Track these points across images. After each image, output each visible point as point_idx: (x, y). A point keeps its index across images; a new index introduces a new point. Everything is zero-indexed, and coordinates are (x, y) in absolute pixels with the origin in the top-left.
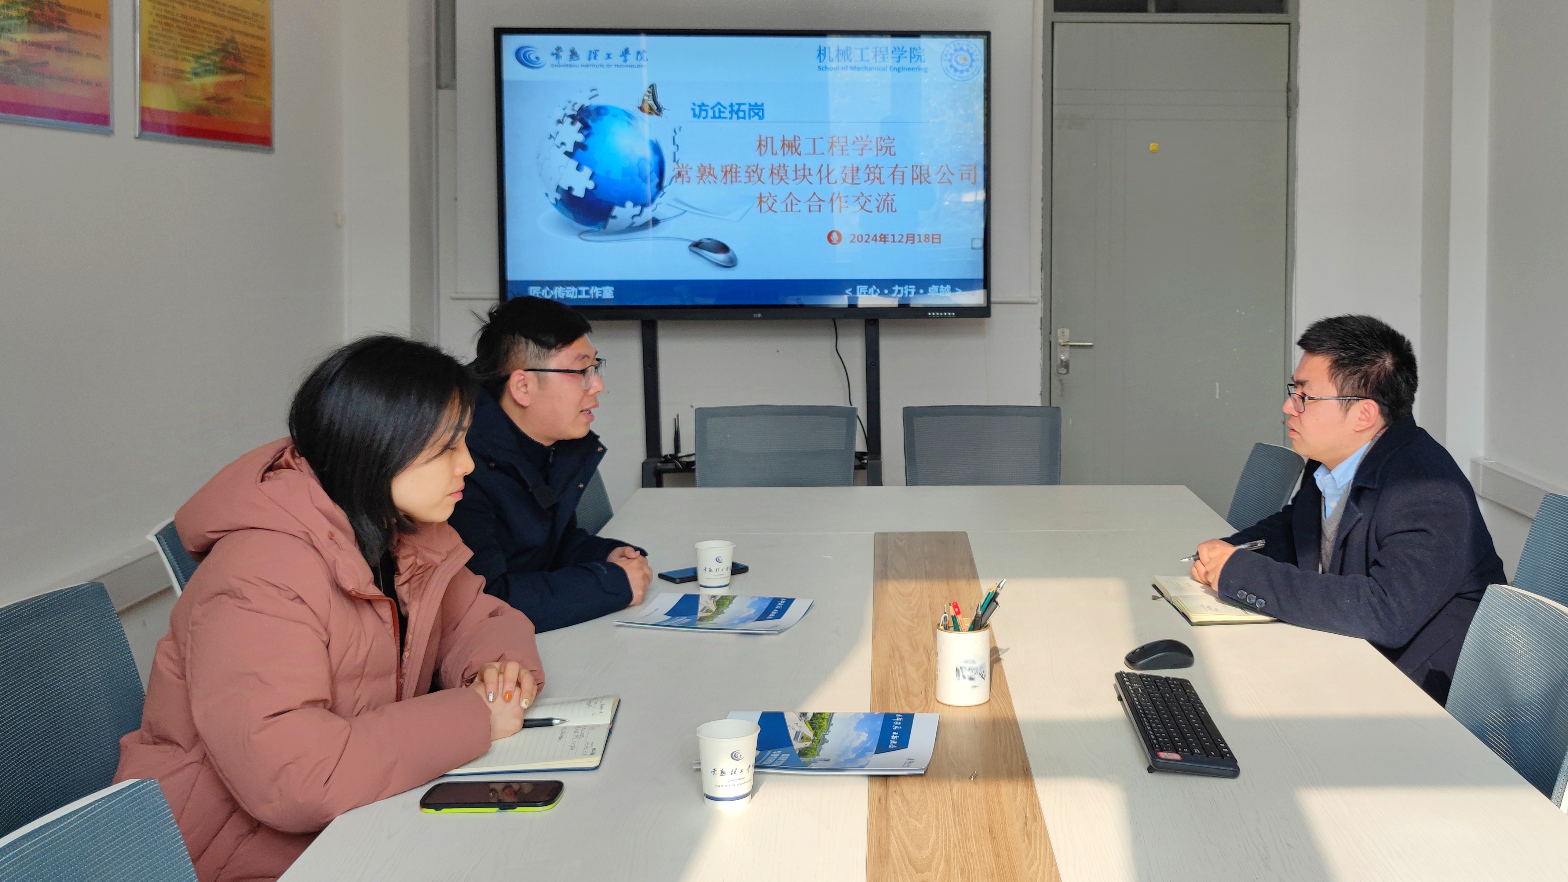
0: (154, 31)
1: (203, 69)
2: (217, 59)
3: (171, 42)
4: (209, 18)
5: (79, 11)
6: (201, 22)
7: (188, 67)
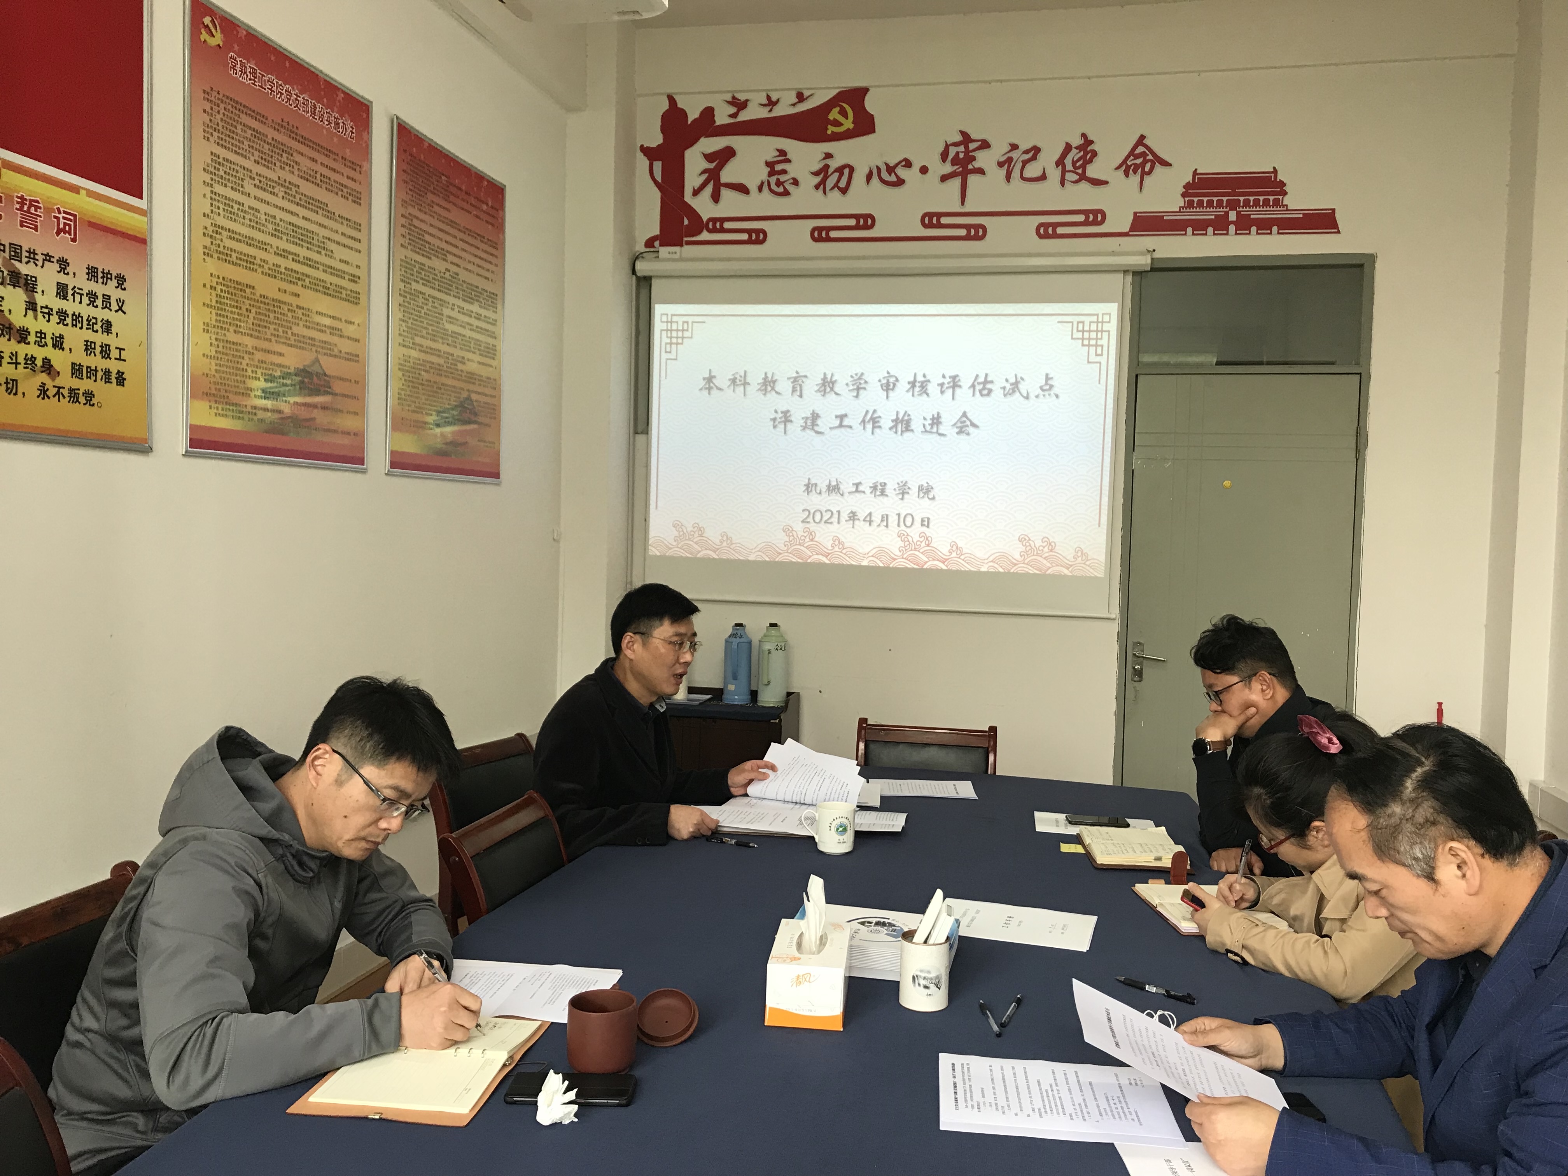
1: (443, 420)
2: (455, 413)
3: (417, 401)
4: (450, 382)
5: (341, 379)
6: (442, 384)
7: (432, 419)
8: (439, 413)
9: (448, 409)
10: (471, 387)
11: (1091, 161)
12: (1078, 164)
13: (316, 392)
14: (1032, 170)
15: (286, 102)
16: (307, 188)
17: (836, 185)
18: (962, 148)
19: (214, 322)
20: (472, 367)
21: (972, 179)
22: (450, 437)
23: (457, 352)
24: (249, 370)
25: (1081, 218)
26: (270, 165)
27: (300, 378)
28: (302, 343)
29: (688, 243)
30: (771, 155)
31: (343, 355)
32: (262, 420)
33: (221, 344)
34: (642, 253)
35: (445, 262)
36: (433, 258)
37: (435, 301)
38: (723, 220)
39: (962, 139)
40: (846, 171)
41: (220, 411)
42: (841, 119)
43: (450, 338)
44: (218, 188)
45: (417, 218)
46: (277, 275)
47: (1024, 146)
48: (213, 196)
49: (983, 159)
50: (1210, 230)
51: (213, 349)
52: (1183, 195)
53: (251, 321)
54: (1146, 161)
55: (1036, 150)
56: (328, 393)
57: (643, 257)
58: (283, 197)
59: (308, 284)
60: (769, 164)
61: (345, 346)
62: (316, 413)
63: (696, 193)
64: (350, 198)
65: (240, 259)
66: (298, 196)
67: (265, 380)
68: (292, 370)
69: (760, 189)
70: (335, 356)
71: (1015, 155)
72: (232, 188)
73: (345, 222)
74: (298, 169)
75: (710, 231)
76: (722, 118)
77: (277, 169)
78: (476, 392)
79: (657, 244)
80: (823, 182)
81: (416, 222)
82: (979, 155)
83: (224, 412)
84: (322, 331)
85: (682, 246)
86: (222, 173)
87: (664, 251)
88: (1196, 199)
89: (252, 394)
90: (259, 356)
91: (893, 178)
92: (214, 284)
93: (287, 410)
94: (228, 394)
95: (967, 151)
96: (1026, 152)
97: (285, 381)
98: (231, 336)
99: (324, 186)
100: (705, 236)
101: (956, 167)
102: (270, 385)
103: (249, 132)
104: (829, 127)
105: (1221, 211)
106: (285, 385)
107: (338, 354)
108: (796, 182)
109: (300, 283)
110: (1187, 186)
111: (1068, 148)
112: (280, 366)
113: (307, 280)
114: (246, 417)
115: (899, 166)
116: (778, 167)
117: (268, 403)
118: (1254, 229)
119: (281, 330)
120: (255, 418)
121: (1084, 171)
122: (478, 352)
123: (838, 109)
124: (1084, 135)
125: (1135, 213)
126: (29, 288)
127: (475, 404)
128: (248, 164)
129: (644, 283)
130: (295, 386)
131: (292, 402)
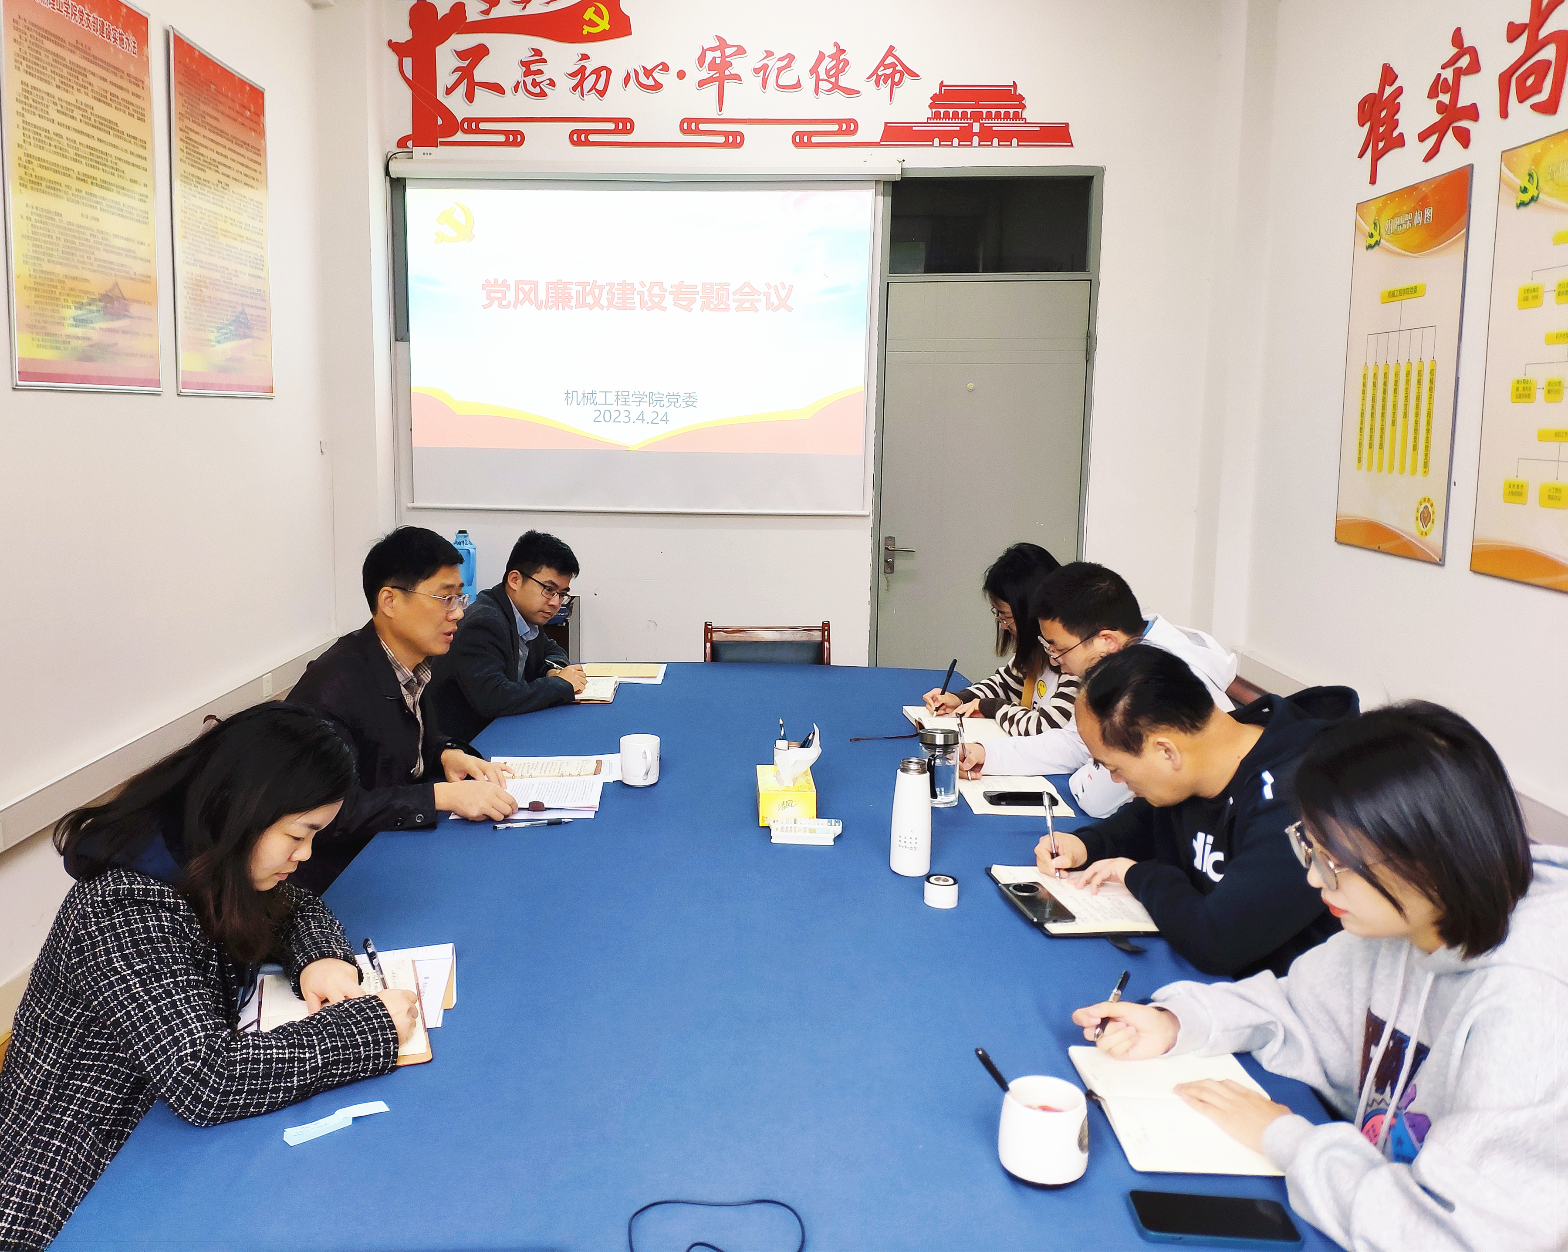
0: (188, 311)
1: (223, 337)
2: (232, 328)
3: (200, 318)
4: (227, 297)
5: (136, 301)
6: (221, 300)
7: (213, 336)
8: (219, 329)
9: (227, 324)
10: (245, 301)
11: (843, 70)
12: (831, 73)
13: (116, 316)
14: (787, 78)
15: (80, 23)
16: (101, 109)
17: (594, 87)
18: (718, 54)
19: (31, 253)
20: (244, 280)
21: (729, 86)
22: (229, 354)
23: (231, 265)
24: (62, 298)
25: (835, 127)
26: (69, 89)
27: (102, 304)
28: (103, 268)
29: (443, 144)
30: (527, 55)
31: (138, 277)
32: (75, 349)
33: (39, 275)
34: (395, 154)
35: (217, 174)
36: (207, 169)
37: (211, 214)
38: (479, 120)
39: (718, 44)
40: (604, 73)
41: (40, 342)
42: (596, 19)
43: (224, 252)
44: (29, 118)
45: (192, 130)
46: (79, 200)
47: (778, 55)
48: (25, 126)
49: (738, 66)
50: (956, 141)
51: (32, 280)
52: (931, 106)
53: (60, 249)
54: (895, 72)
55: (791, 57)
56: (127, 317)
57: (396, 158)
58: (81, 120)
59: (105, 208)
60: (525, 64)
61: (139, 268)
62: (118, 338)
63: (449, 91)
64: (136, 115)
65: (49, 187)
66: (93, 118)
67: (75, 307)
68: (97, 296)
69: (516, 89)
70: (131, 279)
71: (770, 62)
72: (39, 116)
73: (132, 140)
74: (92, 90)
75: (465, 132)
76: (473, 14)
77: (75, 92)
78: (250, 306)
79: (410, 144)
80: (580, 84)
81: (192, 135)
82: (735, 61)
83: (43, 343)
84: (117, 254)
85: (437, 147)
86: (30, 101)
87: (418, 151)
88: (942, 111)
89: (65, 323)
90: (69, 283)
91: (651, 82)
92: (30, 216)
93: (95, 336)
94: (46, 325)
95: (723, 56)
96: (781, 59)
98: (45, 266)
99: (114, 105)
100: (460, 136)
101: (713, 73)
102: (79, 312)
103: (51, 57)
104: (585, 27)
105: (965, 123)
106: (91, 312)
107: (134, 276)
108: (552, 83)
109: (98, 206)
110: (934, 98)
111: (821, 57)
112: (87, 292)
113: (104, 203)
114: (62, 346)
115: (657, 70)
116: (533, 67)
117: (79, 331)
118: (996, 141)
119: (85, 255)
120: (69, 347)
121: (837, 80)
122: (248, 264)
123: (593, 9)
124: (836, 44)
125: (886, 124)
127: (249, 317)
128: (52, 90)
129: (397, 185)
130: (99, 311)
131: (98, 328)
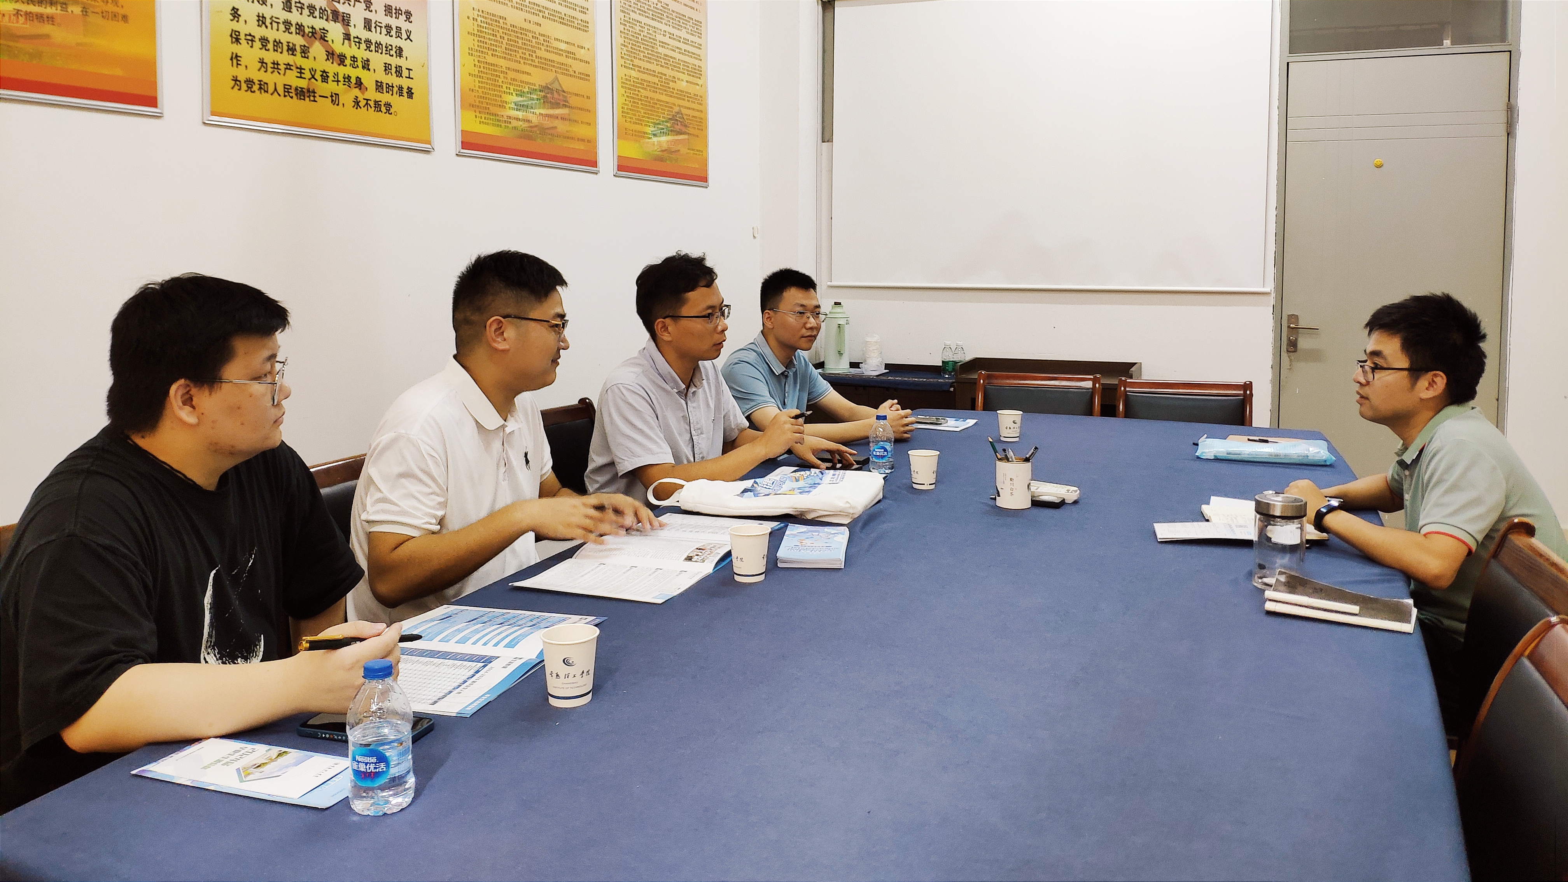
0: (626, 107)
1: (659, 131)
2: (669, 125)
3: (637, 114)
4: (664, 98)
5: (577, 95)
6: (658, 100)
8: (655, 124)
9: (663, 122)
10: (681, 102)
13: (556, 105)
19: (476, 48)
20: (683, 85)
22: (665, 146)
23: (669, 72)
24: (504, 86)
27: (543, 94)
28: (545, 65)
31: (577, 74)
32: (516, 128)
33: (482, 65)
37: (650, 28)
41: (483, 120)
43: (663, 61)
46: (523, 8)
51: (477, 69)
53: (504, 46)
56: (565, 106)
59: (547, 15)
61: (578, 67)
62: (557, 123)
67: (516, 94)
68: (537, 87)
70: (571, 75)
78: (685, 108)
83: (486, 121)
84: (559, 54)
89: (507, 106)
90: (511, 75)
92: (476, 17)
93: (535, 120)
94: (489, 106)
97: (532, 96)
98: (490, 59)
102: (520, 99)
106: (533, 99)
107: (572, 73)
109: (541, 14)
112: (527, 83)
113: (547, 12)
114: (503, 125)
117: (520, 114)
119: (527, 53)
120: (510, 126)
122: (686, 72)
126: (345, 23)
127: (685, 117)
129: (828, 7)
130: (540, 100)
131: (538, 113)
